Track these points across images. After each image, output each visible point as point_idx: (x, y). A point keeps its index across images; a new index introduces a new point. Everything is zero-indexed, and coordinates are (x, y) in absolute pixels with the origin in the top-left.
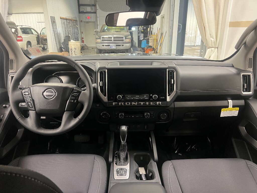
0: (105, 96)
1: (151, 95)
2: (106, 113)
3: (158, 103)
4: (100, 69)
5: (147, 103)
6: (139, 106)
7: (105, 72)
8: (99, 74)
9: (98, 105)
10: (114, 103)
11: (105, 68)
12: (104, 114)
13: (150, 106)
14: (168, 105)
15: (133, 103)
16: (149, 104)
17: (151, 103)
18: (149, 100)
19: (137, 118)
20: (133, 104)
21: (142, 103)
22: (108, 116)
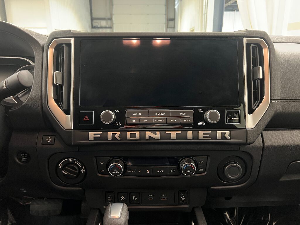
0: (67, 112)
1: (200, 111)
2: (72, 163)
3: (219, 134)
4: (55, 36)
5: (190, 134)
6: (165, 143)
7: (69, 45)
8: (51, 51)
9: (49, 139)
10: (92, 135)
11: (68, 34)
12: (66, 164)
13: (196, 142)
14: (249, 141)
15: (148, 134)
16: (196, 137)
17: (201, 134)
18: (194, 126)
19: (160, 175)
20: (147, 137)
21: (173, 134)
22: (80, 169)
